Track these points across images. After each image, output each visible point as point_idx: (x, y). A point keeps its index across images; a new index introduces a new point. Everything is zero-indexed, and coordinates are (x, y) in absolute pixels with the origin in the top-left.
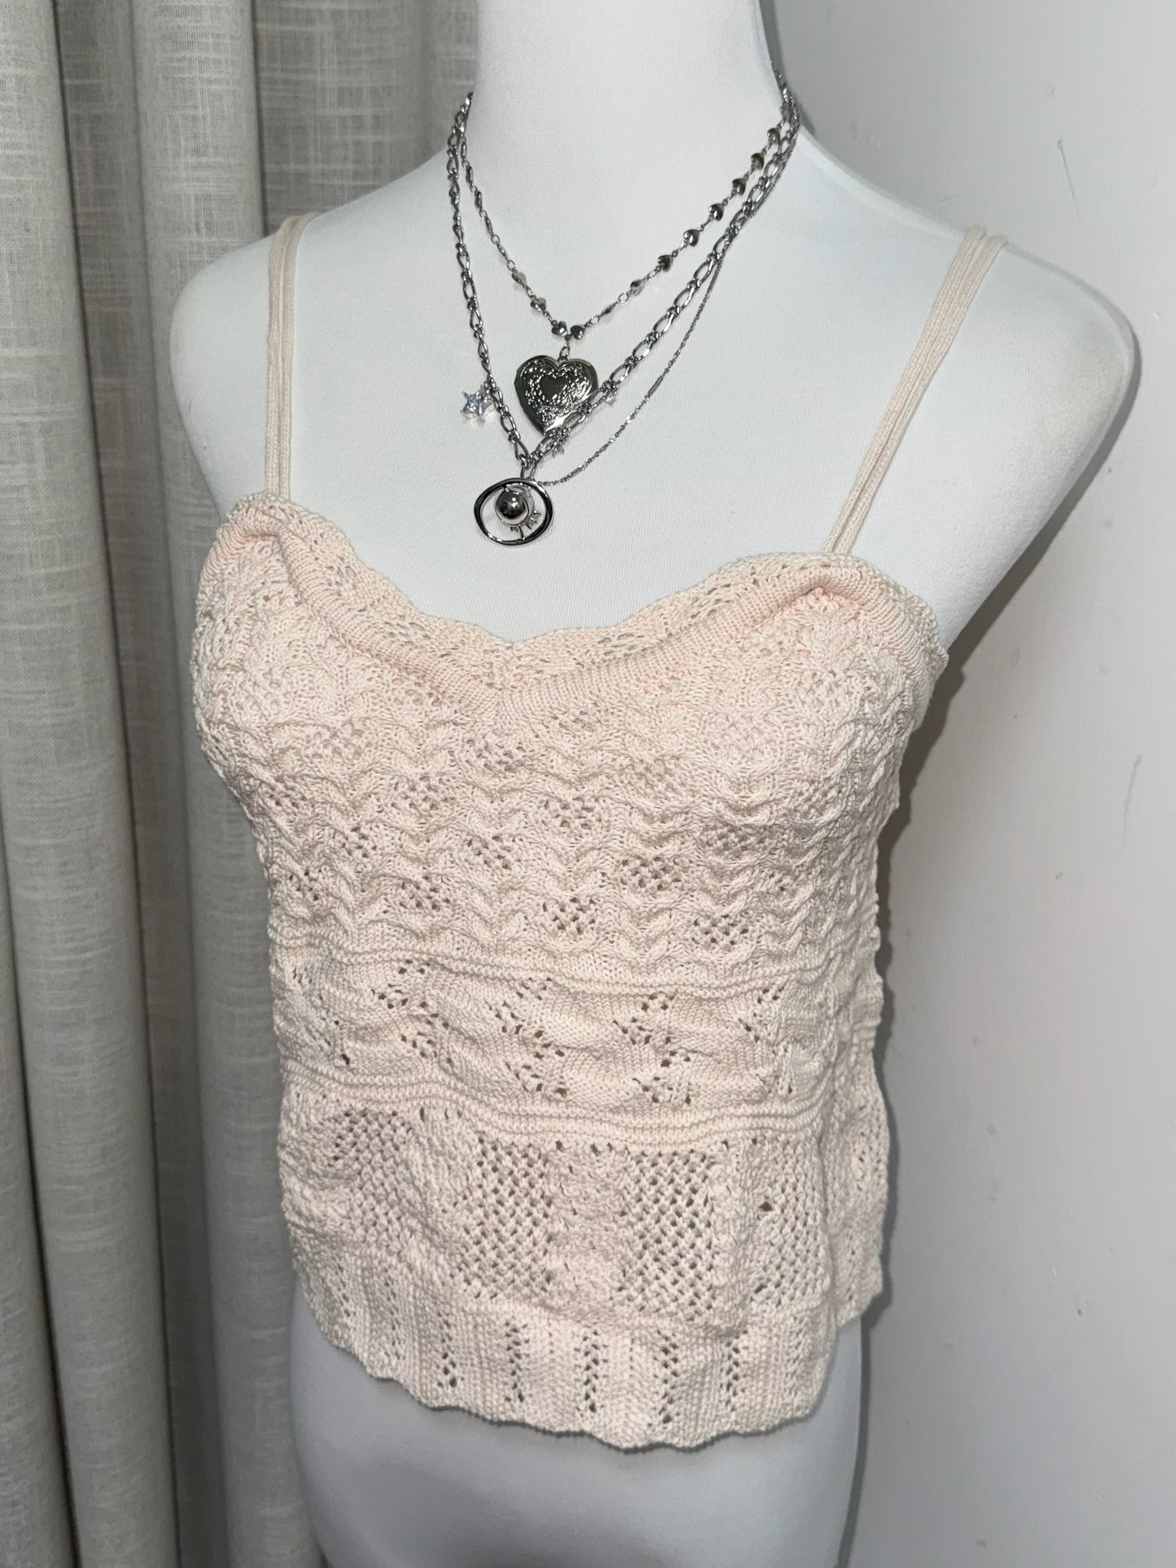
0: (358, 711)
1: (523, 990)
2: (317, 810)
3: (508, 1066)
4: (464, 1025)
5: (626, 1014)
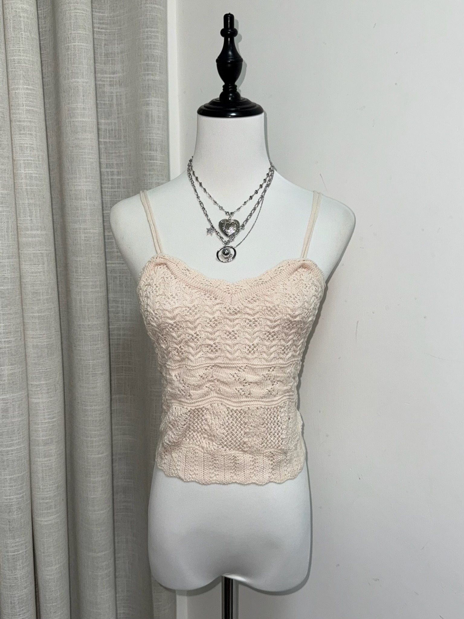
1: (240, 369)
3: (236, 389)
5: (265, 372)
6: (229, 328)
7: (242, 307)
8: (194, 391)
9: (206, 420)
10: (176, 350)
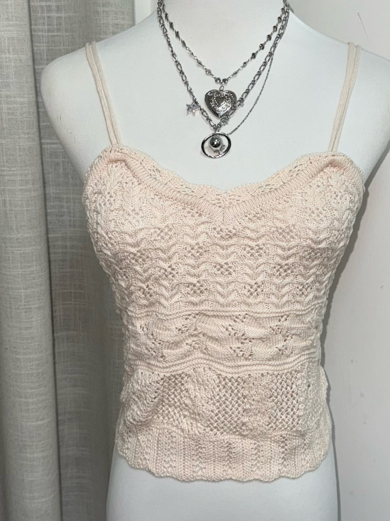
0: (170, 222)
1: (236, 319)
2: (153, 262)
3: (231, 348)
4: (214, 335)
5: (274, 324)
6: (219, 259)
7: (240, 228)
8: (169, 351)
9: (187, 391)
10: (142, 290)
